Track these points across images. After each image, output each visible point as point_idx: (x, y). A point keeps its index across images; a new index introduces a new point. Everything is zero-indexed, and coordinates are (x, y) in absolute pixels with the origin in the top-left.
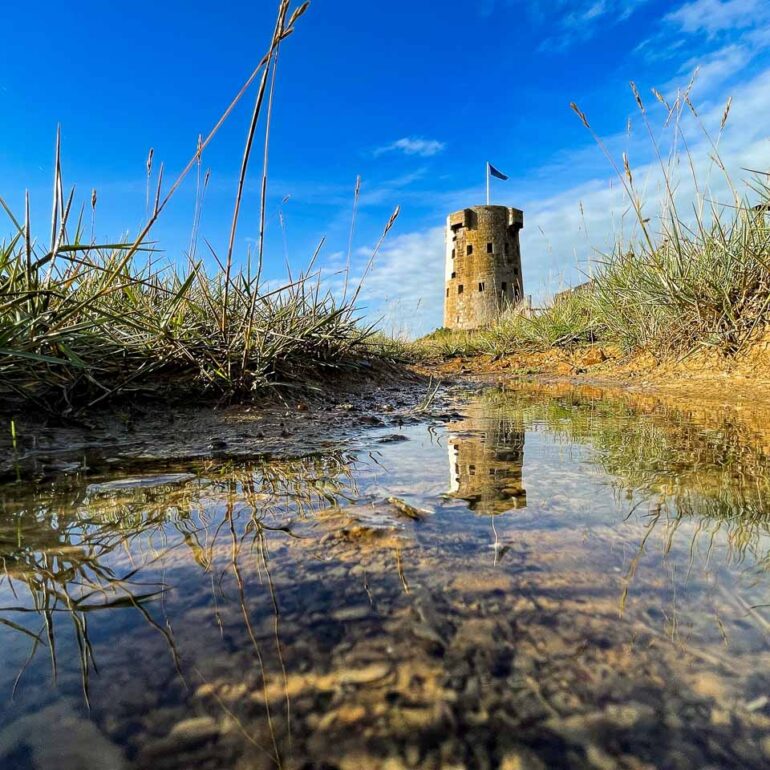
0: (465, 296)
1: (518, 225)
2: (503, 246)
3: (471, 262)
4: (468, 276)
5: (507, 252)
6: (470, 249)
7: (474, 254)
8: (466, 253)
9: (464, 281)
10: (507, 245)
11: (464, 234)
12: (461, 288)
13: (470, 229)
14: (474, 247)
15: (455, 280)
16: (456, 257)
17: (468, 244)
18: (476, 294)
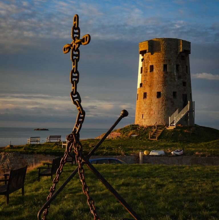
0: (147, 100)
1: (187, 52)
2: (175, 66)
3: (152, 77)
4: (150, 86)
5: (177, 70)
6: (152, 68)
7: (154, 71)
8: (149, 71)
9: (147, 90)
10: (177, 66)
11: (148, 57)
12: (145, 95)
13: (152, 54)
14: (155, 67)
15: (142, 88)
16: (143, 73)
17: (150, 64)
18: (155, 99)
